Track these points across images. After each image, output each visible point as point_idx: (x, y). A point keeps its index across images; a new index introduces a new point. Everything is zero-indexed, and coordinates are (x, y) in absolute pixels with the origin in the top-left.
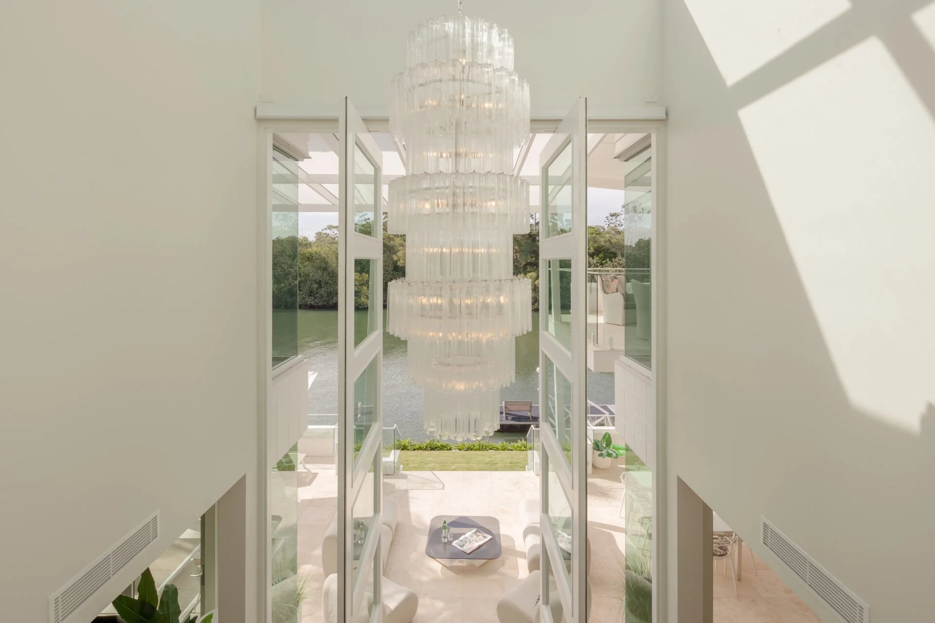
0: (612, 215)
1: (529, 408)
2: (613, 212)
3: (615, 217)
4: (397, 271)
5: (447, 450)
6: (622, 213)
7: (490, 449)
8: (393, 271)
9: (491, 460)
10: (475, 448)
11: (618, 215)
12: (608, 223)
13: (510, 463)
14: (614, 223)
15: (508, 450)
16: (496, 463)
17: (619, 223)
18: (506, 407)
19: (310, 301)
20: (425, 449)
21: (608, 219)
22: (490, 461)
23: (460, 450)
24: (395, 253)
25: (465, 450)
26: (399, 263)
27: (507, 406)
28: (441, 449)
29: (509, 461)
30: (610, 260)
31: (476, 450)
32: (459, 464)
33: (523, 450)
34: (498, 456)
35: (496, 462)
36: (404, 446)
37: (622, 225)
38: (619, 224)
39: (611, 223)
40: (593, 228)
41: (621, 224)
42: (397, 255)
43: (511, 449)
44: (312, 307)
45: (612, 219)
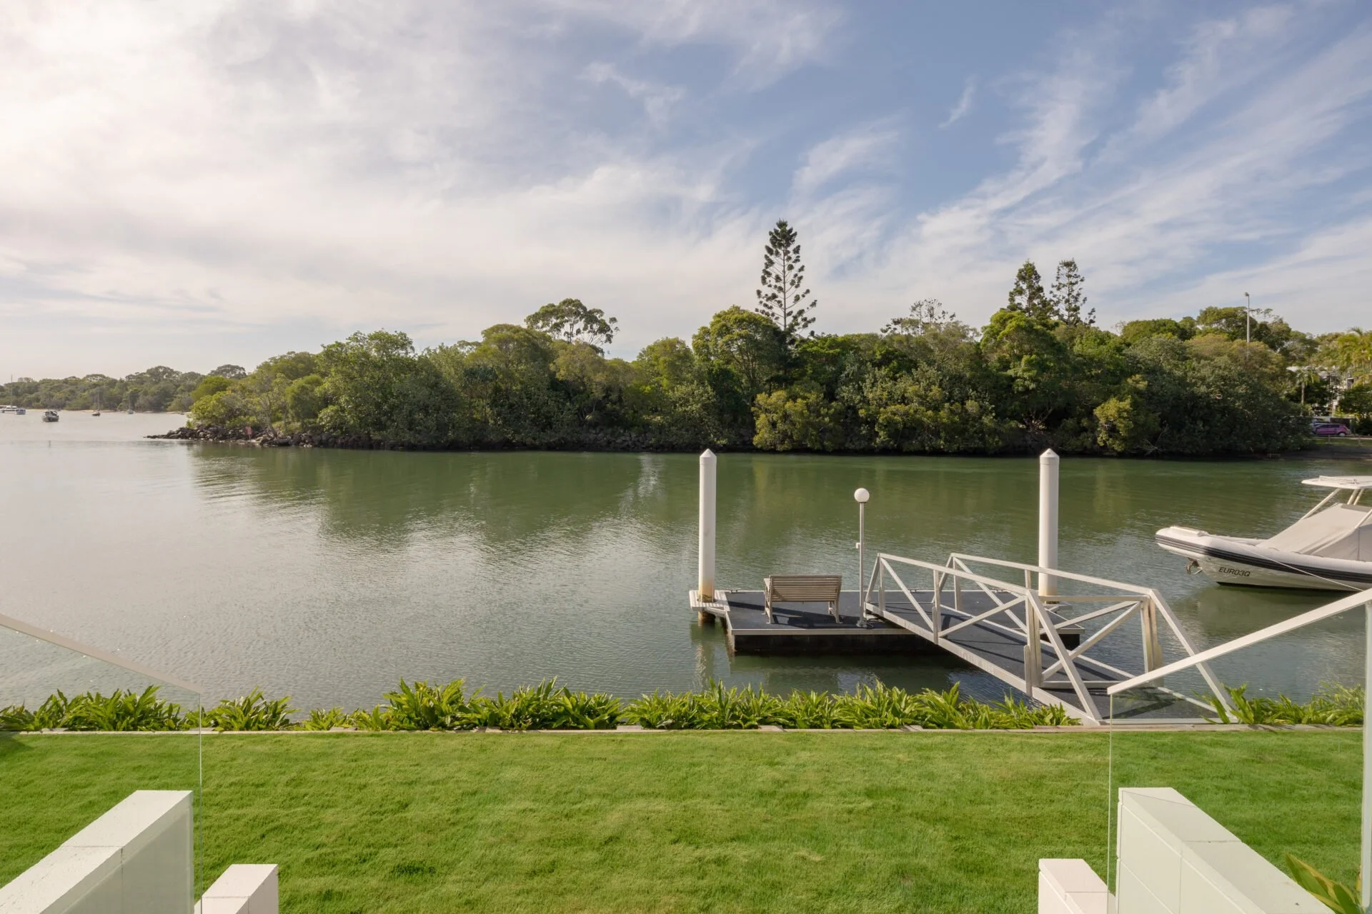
1: (833, 595)
4: (556, 390)
5: (600, 725)
7: (764, 721)
8: (548, 389)
9: (778, 776)
10: (706, 717)
13: (869, 794)
15: (834, 724)
16: (806, 795)
18: (774, 592)
19: (408, 437)
20: (512, 726)
22: (777, 782)
23: (649, 725)
24: (552, 361)
25: (669, 727)
26: (557, 376)
27: (776, 588)
28: (577, 720)
29: (861, 782)
31: (710, 725)
32: (641, 804)
33: (892, 727)
34: (804, 756)
35: (803, 789)
36: (431, 710)
42: (554, 363)
43: (845, 719)
44: (411, 448)
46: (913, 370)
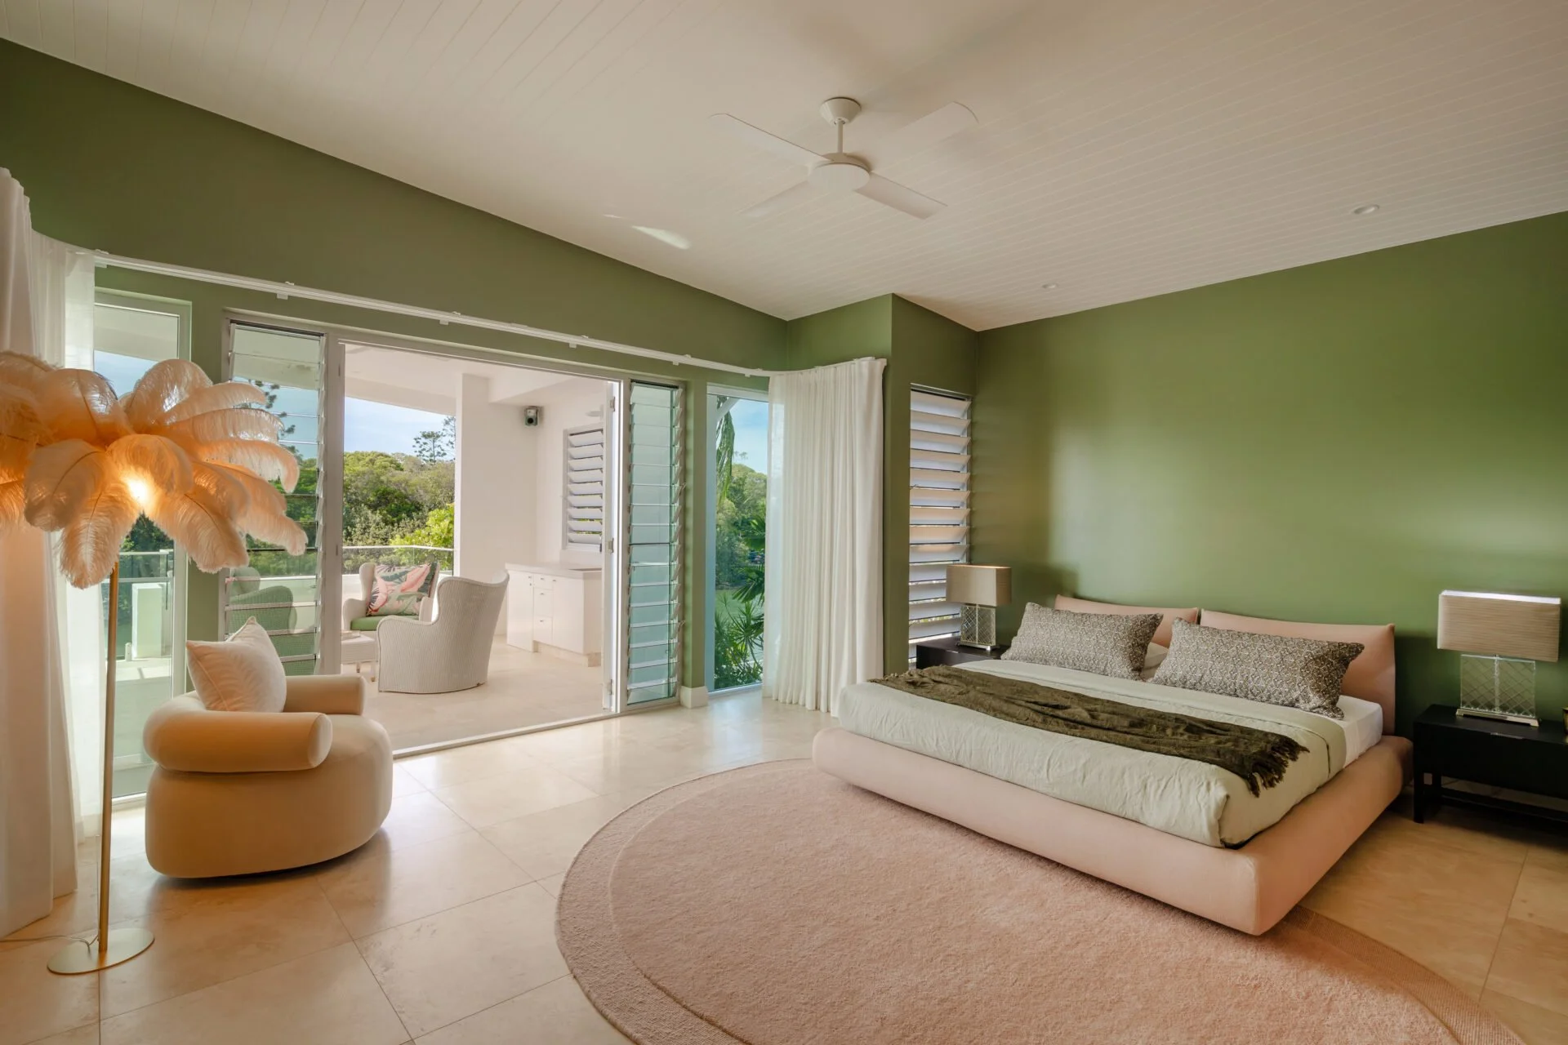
0: (427, 436)
2: (428, 430)
3: (432, 439)
6: (445, 433)
11: (438, 436)
12: (418, 449)
14: (431, 449)
17: (440, 450)
21: (418, 442)
30: (408, 516)
37: (445, 454)
38: (439, 453)
39: (424, 449)
40: (386, 456)
41: (442, 452)
45: (425, 444)
46: (414, 514)
